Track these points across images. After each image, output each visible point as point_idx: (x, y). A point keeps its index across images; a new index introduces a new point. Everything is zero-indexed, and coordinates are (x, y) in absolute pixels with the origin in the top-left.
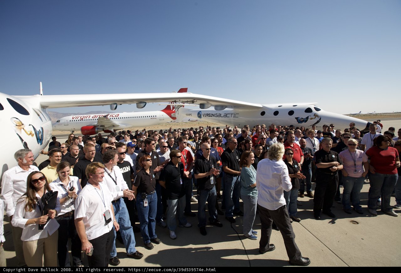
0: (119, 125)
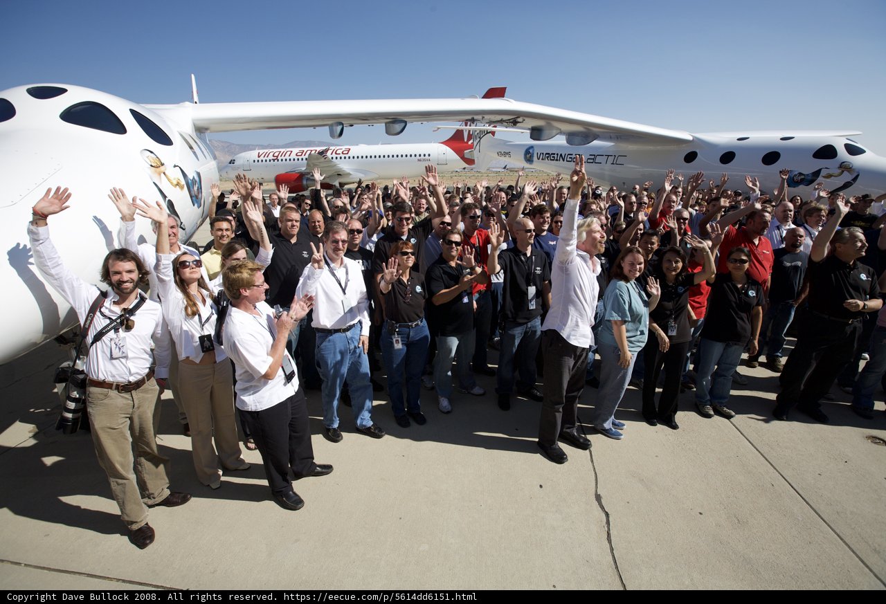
0: (351, 173)
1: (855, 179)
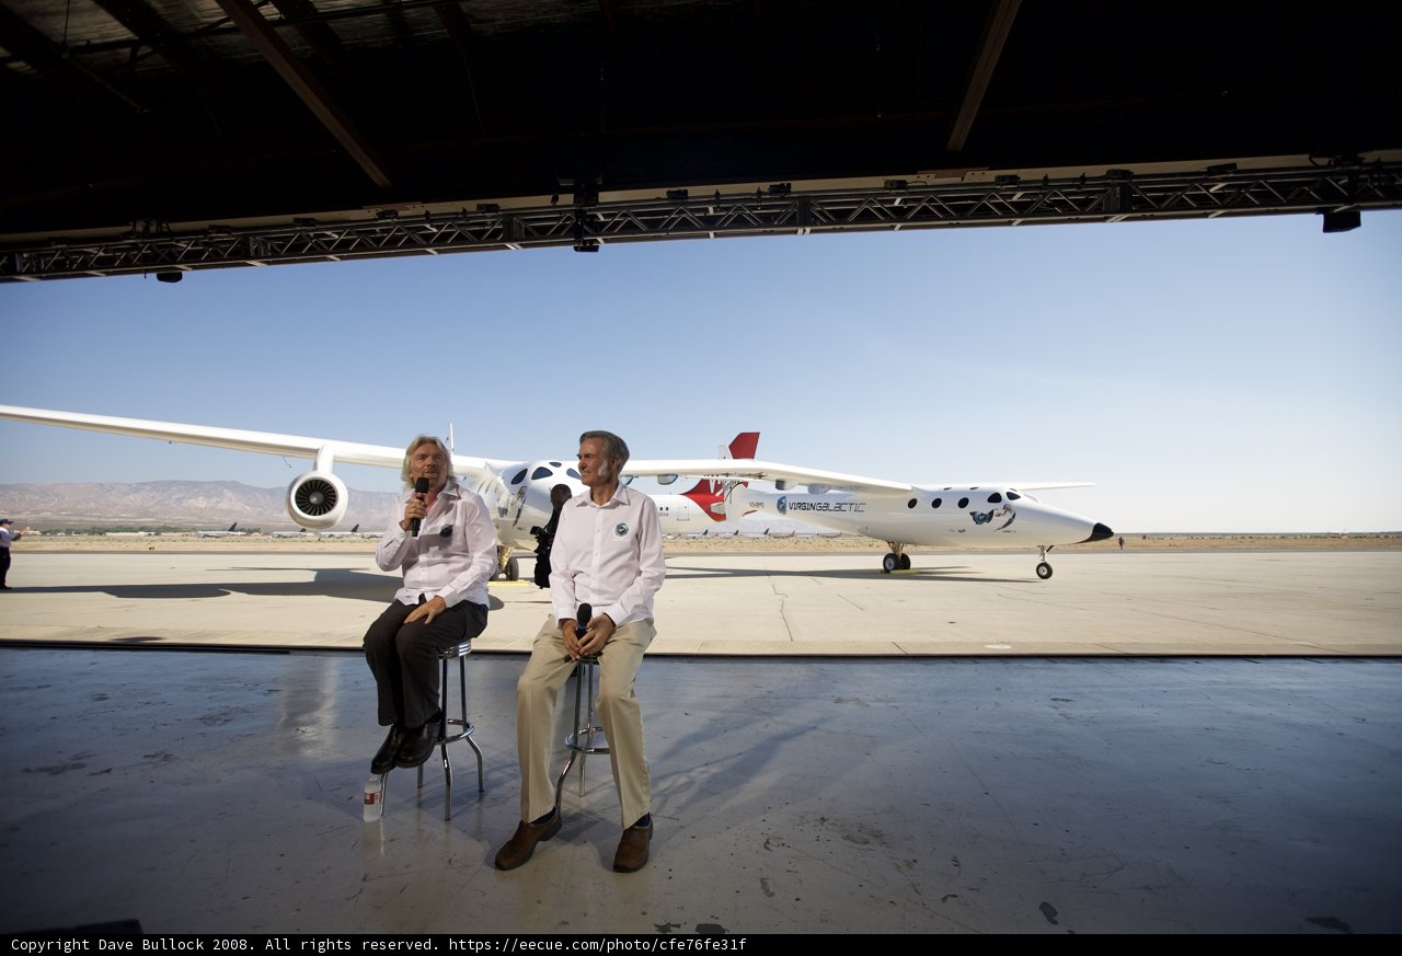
1: (1014, 516)
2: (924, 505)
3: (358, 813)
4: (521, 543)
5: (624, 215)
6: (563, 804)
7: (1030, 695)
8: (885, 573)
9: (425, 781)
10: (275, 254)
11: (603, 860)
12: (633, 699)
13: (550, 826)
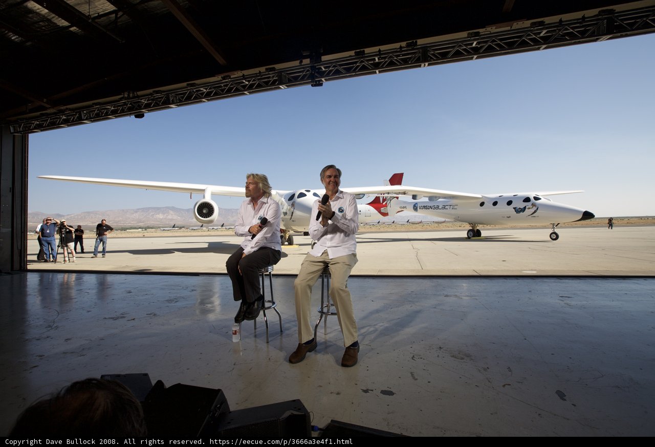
1: (537, 209)
2: (488, 205)
3: (230, 338)
4: (294, 228)
5: (334, 66)
6: (317, 338)
7: (549, 294)
8: (468, 239)
9: (257, 327)
10: (181, 101)
11: (337, 361)
12: (346, 289)
13: (311, 345)
